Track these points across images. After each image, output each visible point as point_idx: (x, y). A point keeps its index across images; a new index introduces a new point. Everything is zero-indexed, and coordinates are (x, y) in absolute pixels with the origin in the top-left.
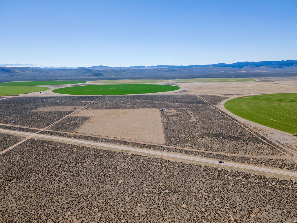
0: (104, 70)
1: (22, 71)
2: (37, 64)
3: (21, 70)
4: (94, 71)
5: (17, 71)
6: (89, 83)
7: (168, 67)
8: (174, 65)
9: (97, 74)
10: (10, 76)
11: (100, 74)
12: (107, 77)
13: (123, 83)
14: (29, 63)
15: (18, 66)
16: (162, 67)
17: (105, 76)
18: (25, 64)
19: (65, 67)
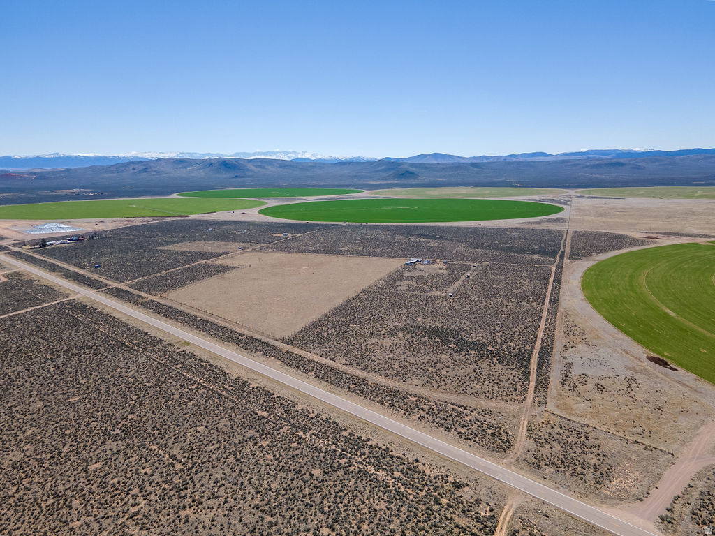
0: (429, 164)
1: (260, 166)
2: (305, 152)
3: (259, 164)
4: (406, 166)
5: (250, 166)
6: (365, 194)
7: (614, 155)
8: (637, 149)
9: (403, 174)
10: (233, 177)
11: (411, 173)
12: (426, 181)
13: (436, 196)
14: (290, 150)
15: (270, 156)
16: (597, 156)
17: (423, 179)
18: (283, 152)
19: (359, 157)
